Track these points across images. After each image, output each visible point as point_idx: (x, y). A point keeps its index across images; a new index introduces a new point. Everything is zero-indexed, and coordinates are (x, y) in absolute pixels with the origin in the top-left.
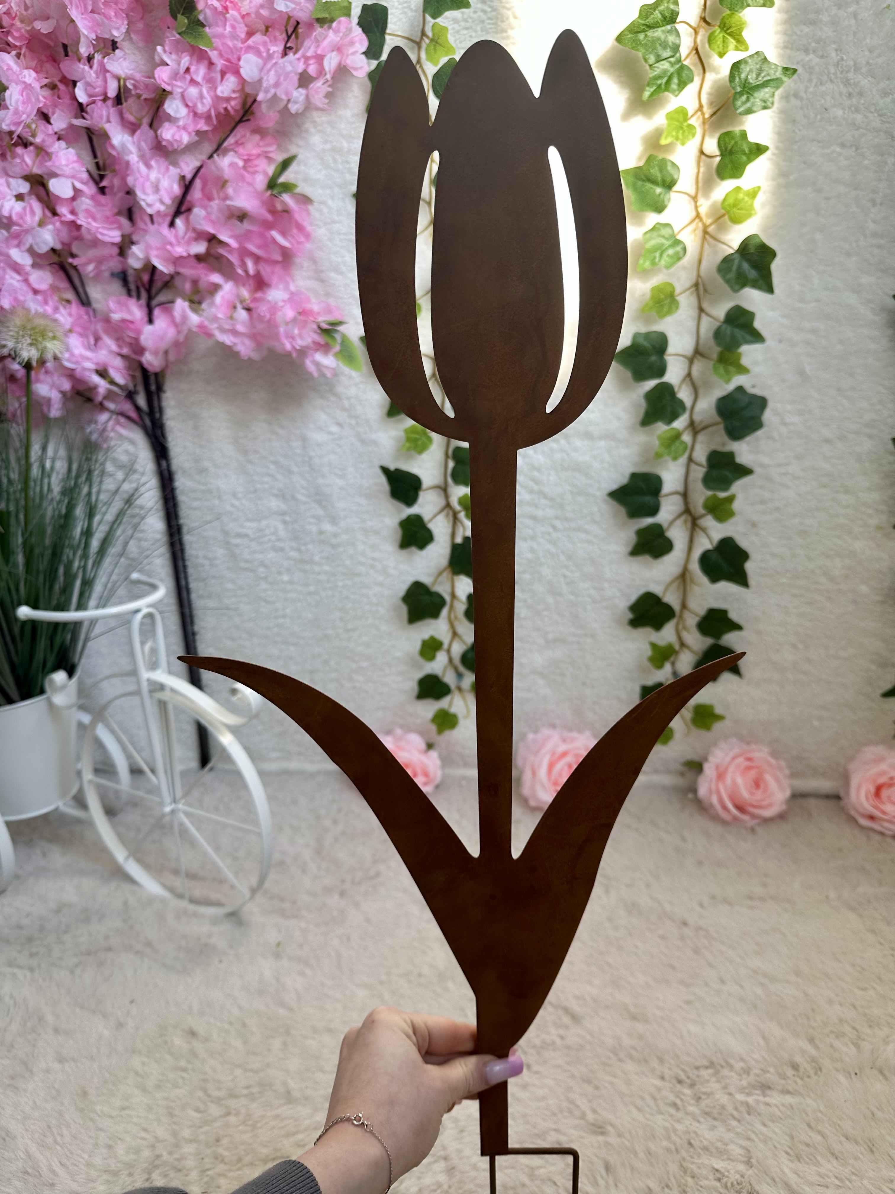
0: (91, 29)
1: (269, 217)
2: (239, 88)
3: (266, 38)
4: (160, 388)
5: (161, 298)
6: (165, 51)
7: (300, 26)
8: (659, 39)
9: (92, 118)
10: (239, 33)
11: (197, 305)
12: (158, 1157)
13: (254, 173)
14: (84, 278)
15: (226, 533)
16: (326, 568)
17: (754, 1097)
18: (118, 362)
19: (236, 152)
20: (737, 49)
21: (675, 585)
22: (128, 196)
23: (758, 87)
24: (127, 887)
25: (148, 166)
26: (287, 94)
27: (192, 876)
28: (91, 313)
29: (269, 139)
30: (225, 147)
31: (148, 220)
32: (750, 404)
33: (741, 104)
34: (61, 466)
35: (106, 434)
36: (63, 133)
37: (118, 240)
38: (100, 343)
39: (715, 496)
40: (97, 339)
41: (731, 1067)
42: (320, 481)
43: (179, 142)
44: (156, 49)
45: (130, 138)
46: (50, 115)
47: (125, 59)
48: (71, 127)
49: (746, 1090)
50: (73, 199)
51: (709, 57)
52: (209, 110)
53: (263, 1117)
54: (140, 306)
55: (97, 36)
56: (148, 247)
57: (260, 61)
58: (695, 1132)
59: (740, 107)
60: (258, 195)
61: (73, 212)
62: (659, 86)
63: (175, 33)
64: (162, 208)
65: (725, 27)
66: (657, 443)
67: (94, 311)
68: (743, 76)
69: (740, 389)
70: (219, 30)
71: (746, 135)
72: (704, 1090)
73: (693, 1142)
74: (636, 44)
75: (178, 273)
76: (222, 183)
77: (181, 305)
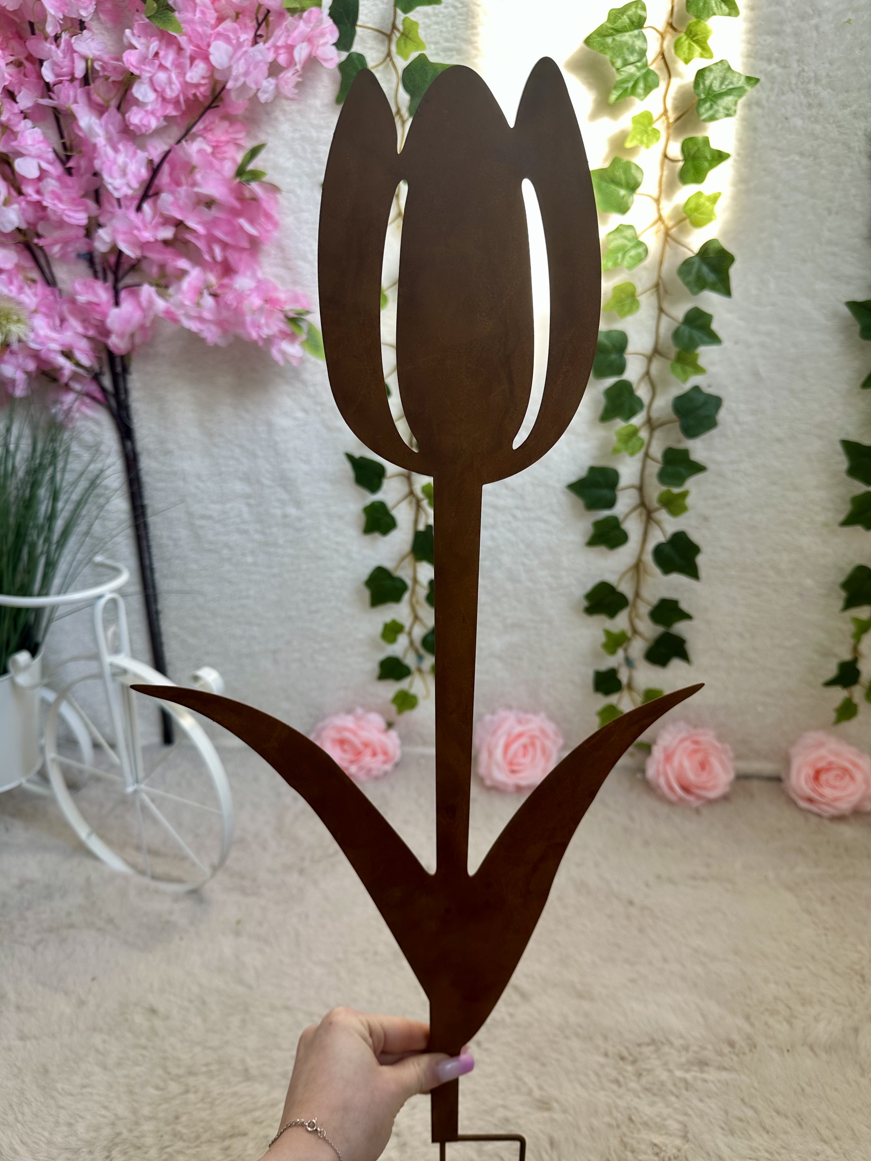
0: (58, 9)
1: (237, 204)
2: (208, 74)
3: (235, 25)
4: (125, 370)
5: (128, 280)
6: (133, 34)
7: (270, 14)
8: (626, 43)
9: (59, 98)
10: (209, 19)
11: (163, 289)
12: (119, 1134)
13: (223, 159)
14: (50, 259)
15: (190, 515)
16: (290, 551)
17: (693, 1073)
18: (84, 344)
19: (205, 138)
20: (702, 56)
21: (629, 575)
22: (95, 178)
23: (721, 95)
24: (89, 863)
25: (116, 150)
26: (257, 83)
27: (153, 852)
28: (57, 293)
29: (238, 127)
30: (194, 133)
31: (115, 203)
32: (705, 403)
33: (705, 111)
34: (25, 445)
35: (72, 414)
36: (29, 111)
37: (84, 222)
38: (65, 324)
39: (669, 492)
40: (63, 320)
41: (671, 1044)
42: (285, 466)
43: (148, 126)
44: (123, 32)
45: (97, 121)
46: (16, 93)
47: (93, 40)
48: (37, 106)
49: (686, 1067)
50: (40, 179)
51: (674, 62)
52: (178, 96)
53: (221, 1094)
54: (107, 289)
55: (64, 16)
56: (115, 231)
57: (230, 49)
58: (636, 1109)
59: (703, 114)
60: (226, 182)
61: (38, 192)
62: (626, 90)
63: (143, 16)
64: (130, 192)
65: (691, 34)
66: (615, 438)
67: (60, 291)
68: (707, 83)
69: (696, 389)
70: (189, 15)
71: (708, 141)
72: (644, 1066)
73: (633, 1118)
74: (604, 47)
75: (145, 258)
76: (190, 169)
77: (147, 291)
